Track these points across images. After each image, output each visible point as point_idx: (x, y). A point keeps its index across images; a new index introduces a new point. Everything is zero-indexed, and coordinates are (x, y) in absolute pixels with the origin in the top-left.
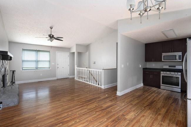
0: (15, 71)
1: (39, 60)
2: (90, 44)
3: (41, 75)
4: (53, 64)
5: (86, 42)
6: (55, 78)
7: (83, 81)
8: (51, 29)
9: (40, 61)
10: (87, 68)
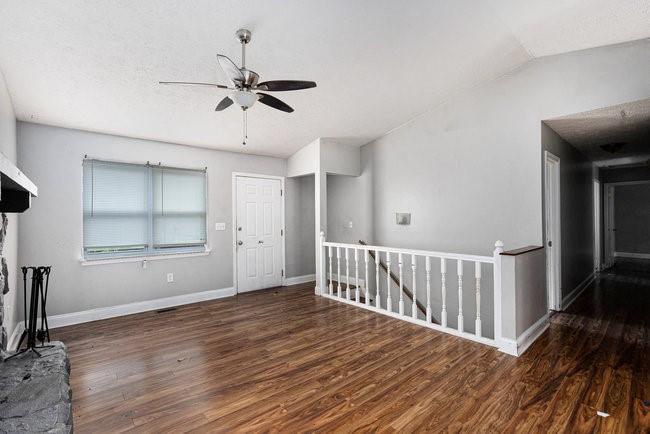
0: (47, 270)
1: (159, 209)
2: (380, 138)
3: (170, 278)
4: (221, 226)
5: (364, 132)
6: (228, 292)
7: (348, 301)
8: (245, 40)
9: (164, 215)
10: (362, 243)
